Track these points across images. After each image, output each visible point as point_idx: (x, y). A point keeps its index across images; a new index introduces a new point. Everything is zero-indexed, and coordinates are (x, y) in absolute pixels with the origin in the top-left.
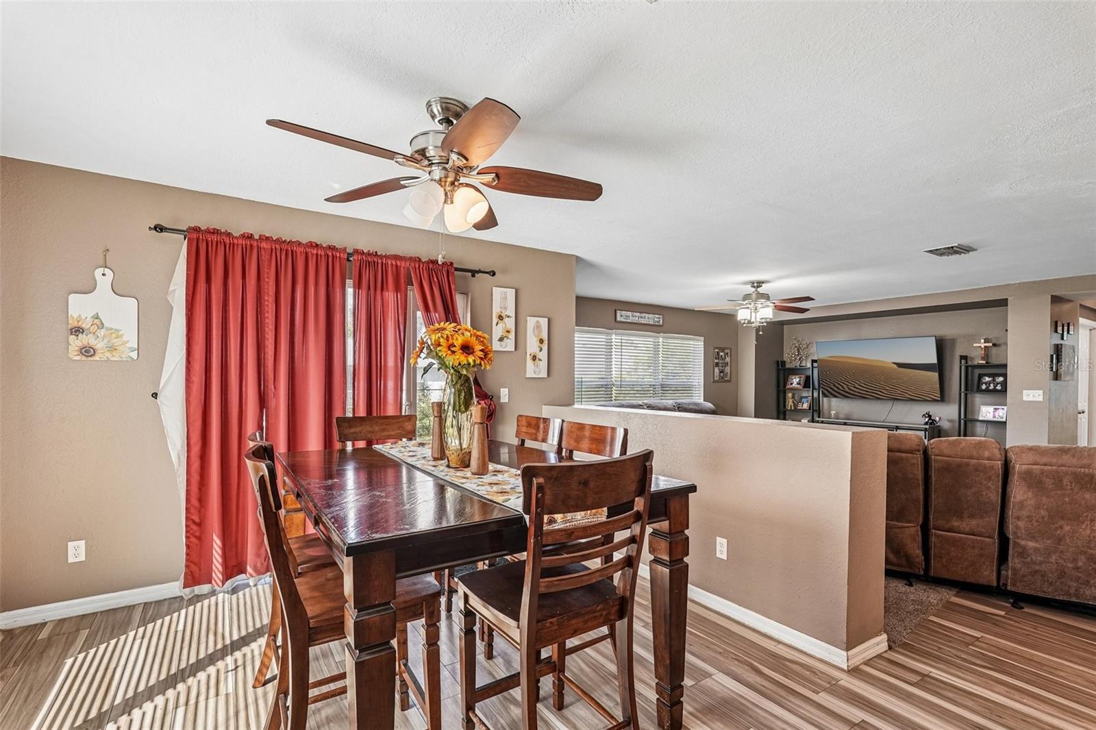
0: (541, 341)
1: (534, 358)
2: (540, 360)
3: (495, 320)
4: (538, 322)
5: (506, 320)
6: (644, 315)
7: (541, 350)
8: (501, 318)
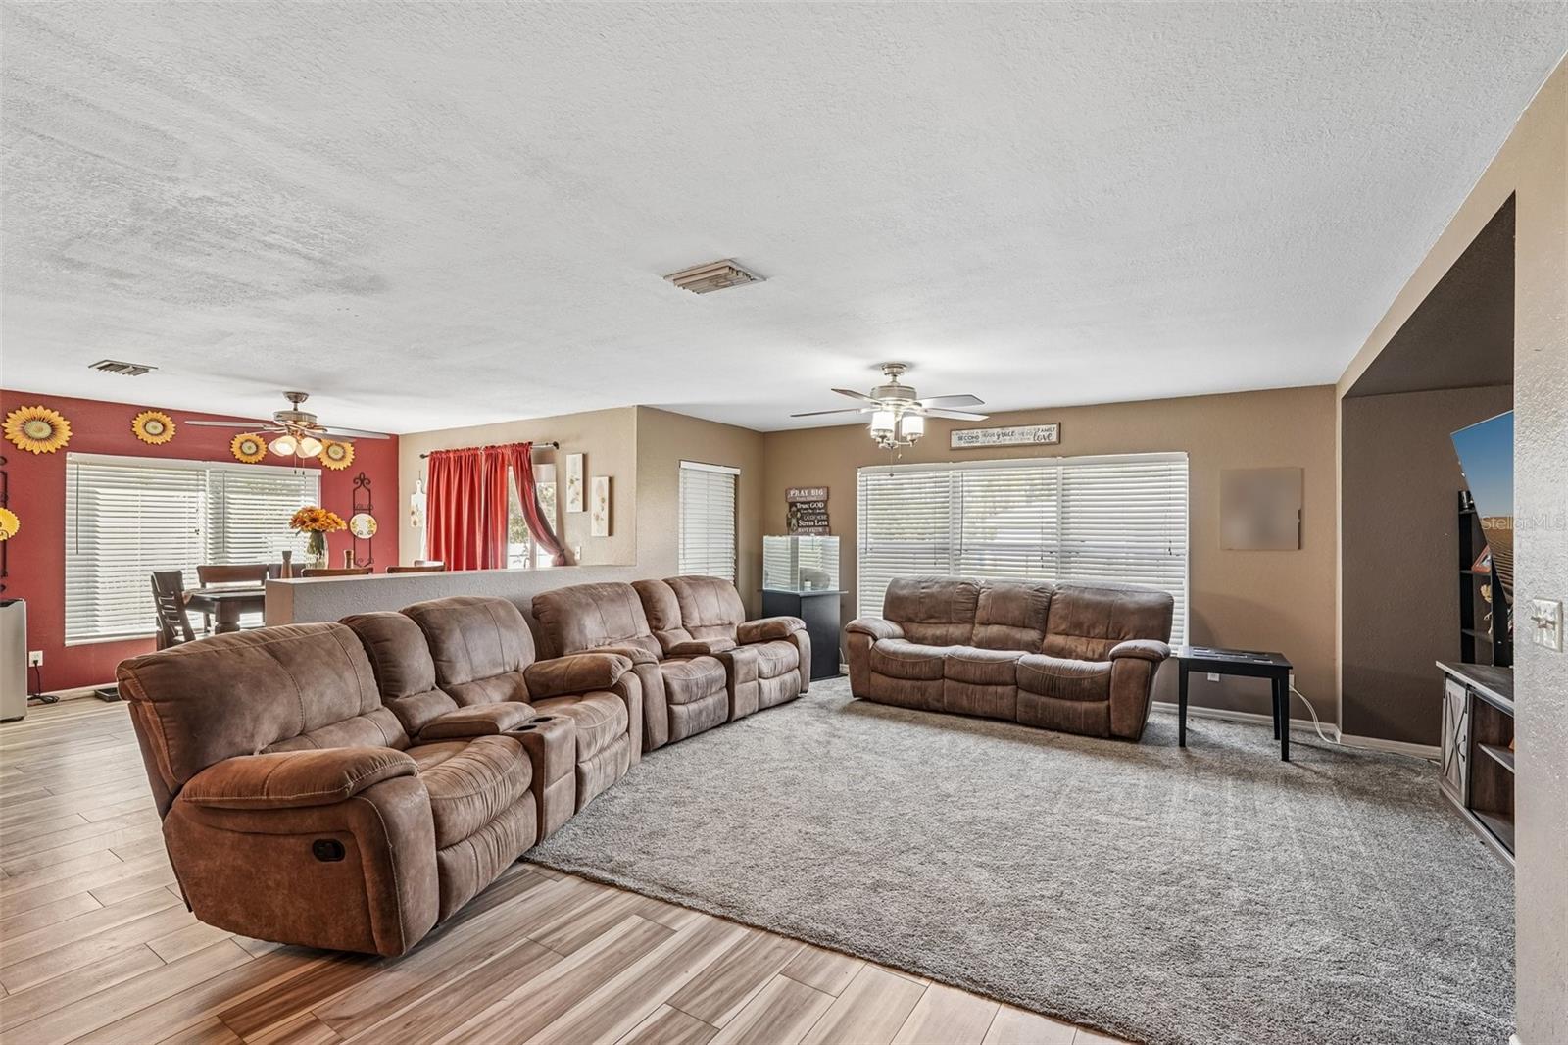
0: (603, 500)
1: (597, 517)
2: (602, 519)
3: (569, 484)
4: (600, 482)
5: (576, 483)
6: (1011, 429)
7: (603, 509)
8: (572, 482)
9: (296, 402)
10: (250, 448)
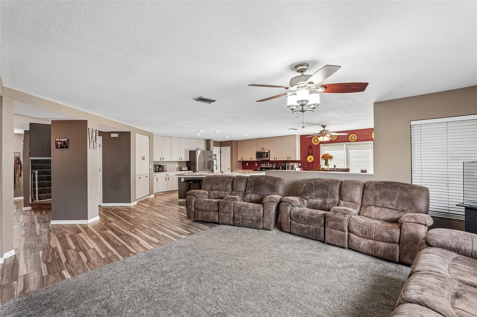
9: (324, 128)
10: (353, 138)
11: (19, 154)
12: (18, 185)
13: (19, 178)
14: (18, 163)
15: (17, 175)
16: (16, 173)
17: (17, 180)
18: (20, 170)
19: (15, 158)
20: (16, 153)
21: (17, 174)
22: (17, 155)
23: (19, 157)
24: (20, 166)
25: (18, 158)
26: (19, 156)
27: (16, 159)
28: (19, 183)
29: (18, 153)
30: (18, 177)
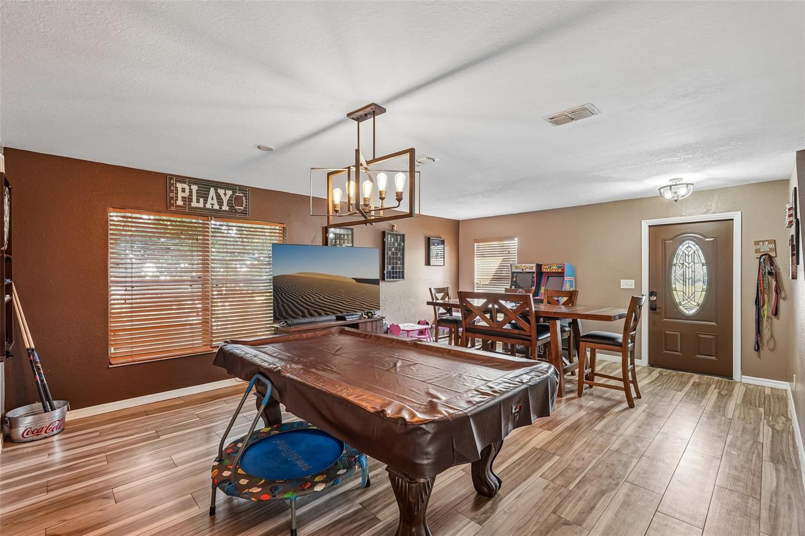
11: (772, 246)
12: (768, 342)
13: (772, 319)
14: (770, 273)
15: (767, 311)
16: (763, 305)
17: (765, 324)
18: (774, 293)
19: (760, 258)
20: (763, 242)
21: (765, 307)
22: (766, 248)
23: (773, 254)
24: (774, 283)
25: (771, 258)
26: (771, 250)
27: (764, 260)
28: (772, 336)
29: (770, 242)
30: (768, 317)
